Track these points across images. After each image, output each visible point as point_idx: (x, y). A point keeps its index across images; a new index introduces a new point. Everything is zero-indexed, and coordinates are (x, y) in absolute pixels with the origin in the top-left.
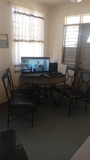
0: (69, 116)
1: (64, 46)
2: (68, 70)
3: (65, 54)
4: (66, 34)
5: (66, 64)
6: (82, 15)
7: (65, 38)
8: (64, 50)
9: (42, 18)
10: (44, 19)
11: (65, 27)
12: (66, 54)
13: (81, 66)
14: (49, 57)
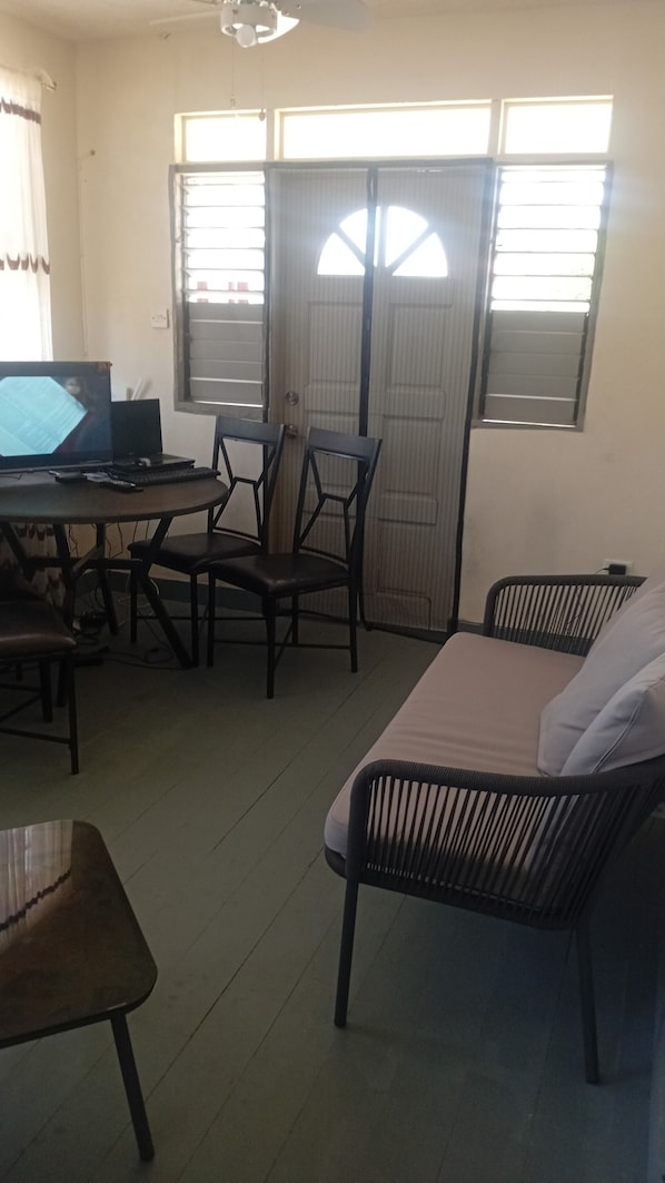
0: (270, 695)
1: (184, 295)
2: (226, 441)
3: (195, 348)
4: (189, 221)
5: (209, 410)
6: (277, 112)
7: (183, 247)
8: (181, 320)
9: (28, 114)
10: (42, 118)
11: (178, 177)
12: (199, 348)
13: (295, 417)
14: (108, 365)
